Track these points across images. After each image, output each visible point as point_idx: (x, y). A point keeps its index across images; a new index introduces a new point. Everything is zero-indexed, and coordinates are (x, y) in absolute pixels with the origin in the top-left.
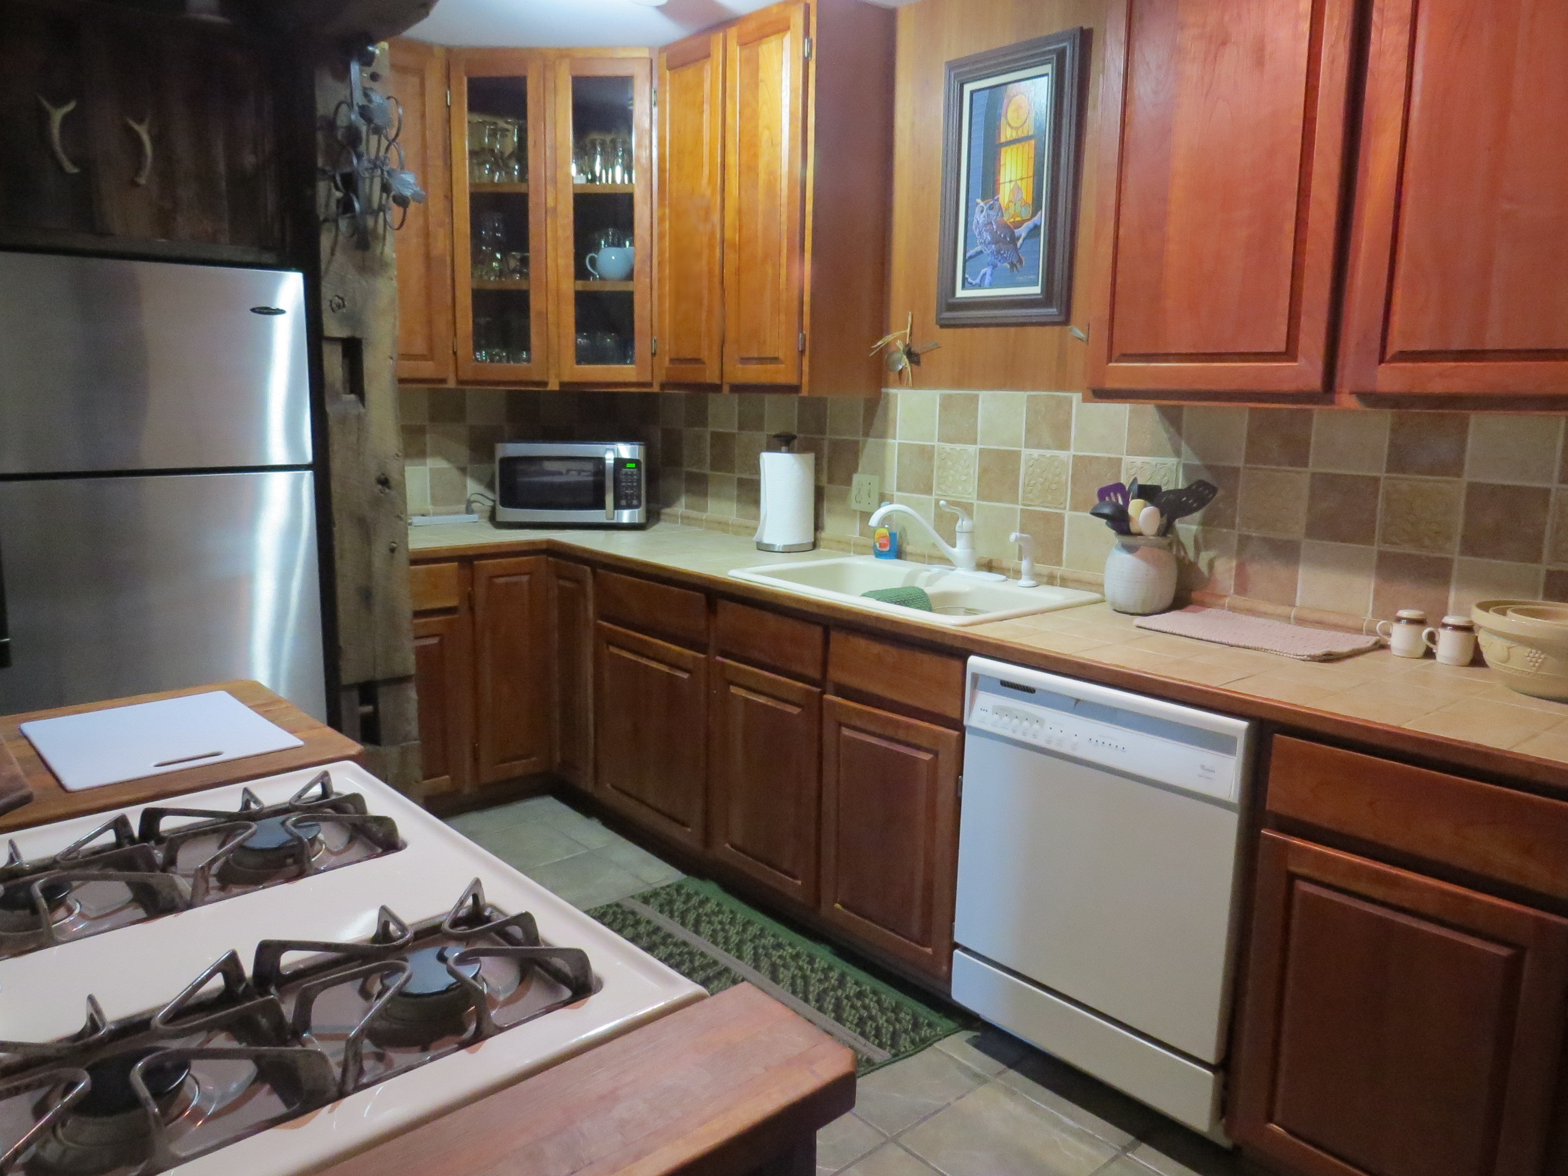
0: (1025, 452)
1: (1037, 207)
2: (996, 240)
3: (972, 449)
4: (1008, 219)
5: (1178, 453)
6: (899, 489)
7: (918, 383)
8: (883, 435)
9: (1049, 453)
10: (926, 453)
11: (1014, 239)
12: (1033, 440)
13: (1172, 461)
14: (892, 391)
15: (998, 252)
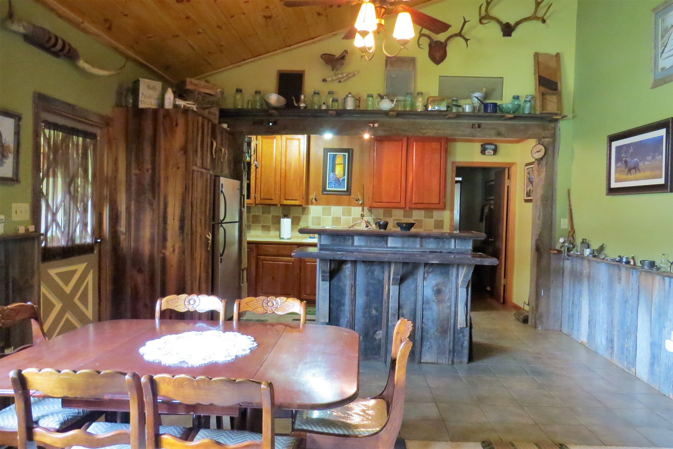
0: (342, 217)
1: (344, 175)
2: (335, 180)
3: (331, 217)
4: (338, 177)
5: (371, 216)
6: (312, 225)
7: (317, 204)
8: (308, 214)
9: (347, 217)
10: (319, 218)
11: (339, 181)
12: (344, 214)
13: (371, 218)
14: (309, 206)
15: (336, 182)
